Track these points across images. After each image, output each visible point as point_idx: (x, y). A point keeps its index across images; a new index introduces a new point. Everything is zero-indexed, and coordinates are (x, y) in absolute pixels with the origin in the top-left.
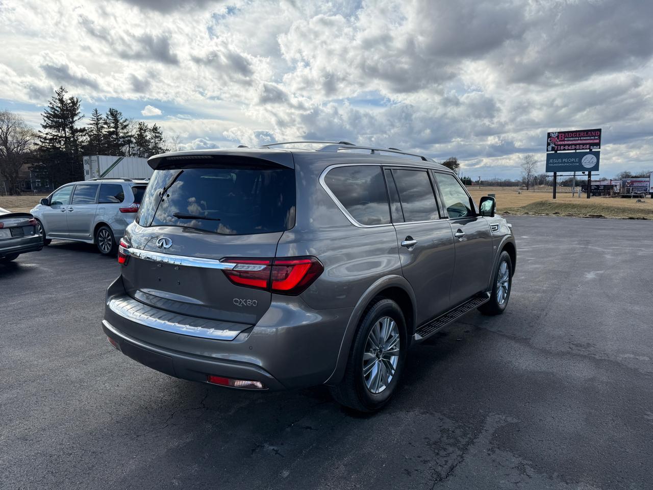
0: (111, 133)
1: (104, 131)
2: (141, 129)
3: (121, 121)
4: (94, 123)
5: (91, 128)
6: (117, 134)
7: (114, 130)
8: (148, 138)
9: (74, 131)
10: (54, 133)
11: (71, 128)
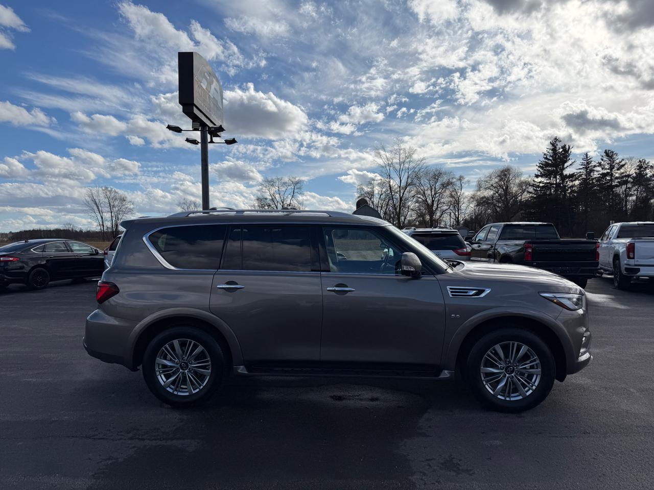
0: (604, 175)
1: (596, 175)
2: (640, 167)
3: (618, 161)
4: (584, 168)
5: (580, 172)
6: (612, 175)
7: (609, 171)
8: (648, 176)
9: (564, 178)
10: (545, 181)
11: (562, 175)
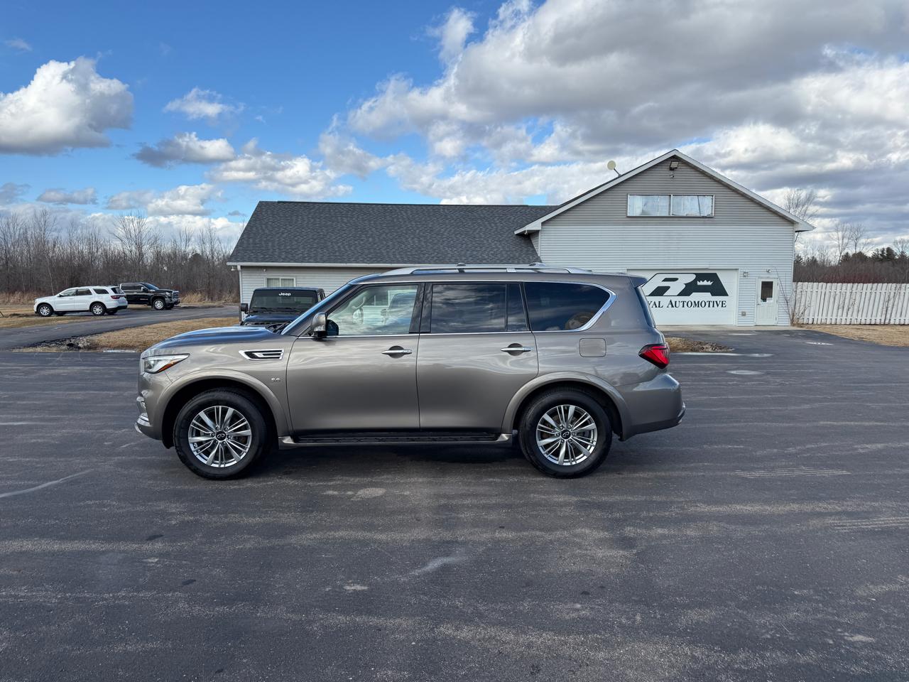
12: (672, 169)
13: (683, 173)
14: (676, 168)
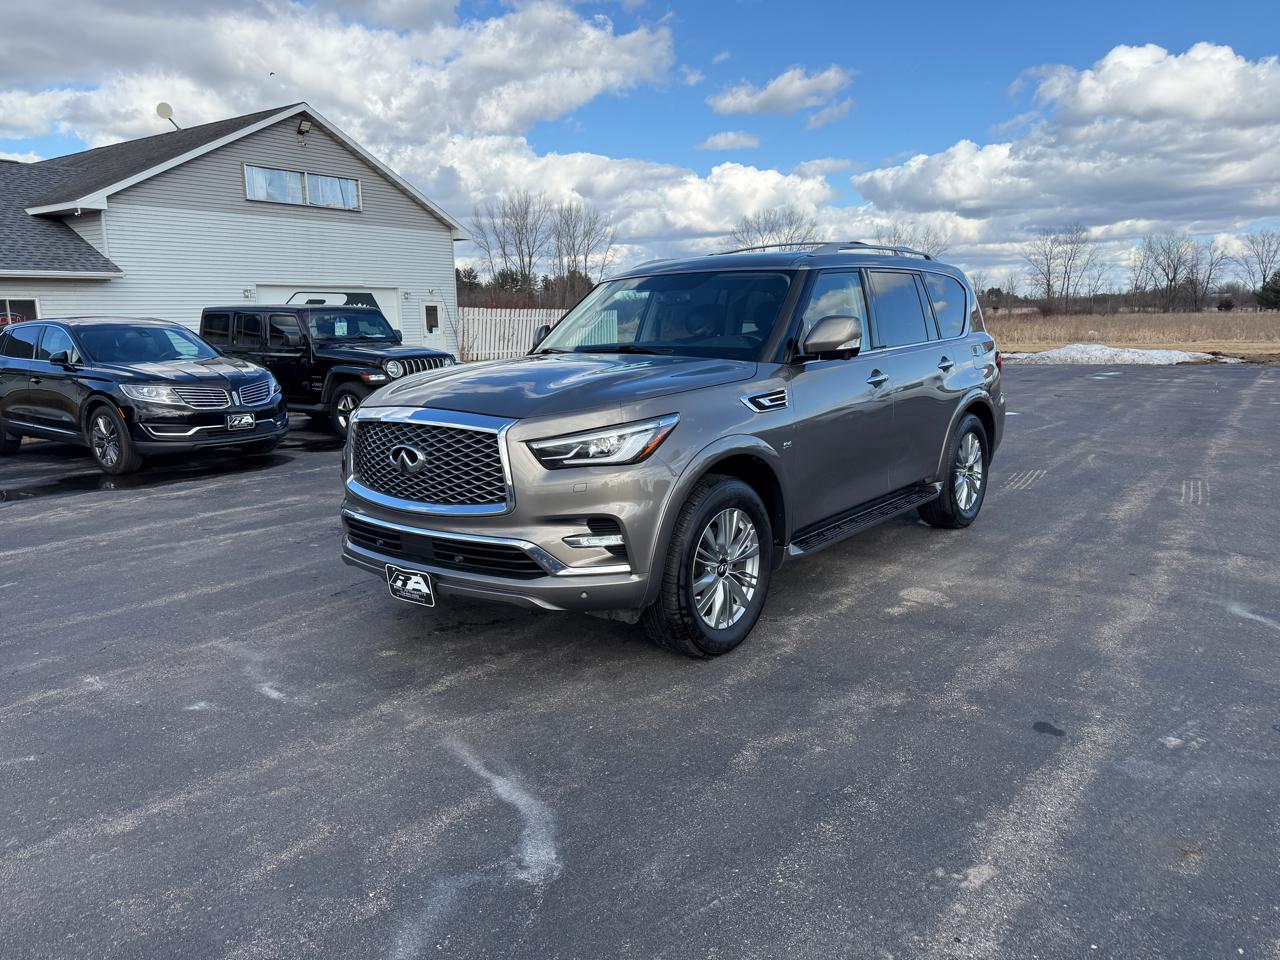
12: (300, 132)
13: (315, 139)
14: (307, 132)
